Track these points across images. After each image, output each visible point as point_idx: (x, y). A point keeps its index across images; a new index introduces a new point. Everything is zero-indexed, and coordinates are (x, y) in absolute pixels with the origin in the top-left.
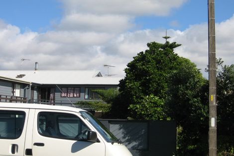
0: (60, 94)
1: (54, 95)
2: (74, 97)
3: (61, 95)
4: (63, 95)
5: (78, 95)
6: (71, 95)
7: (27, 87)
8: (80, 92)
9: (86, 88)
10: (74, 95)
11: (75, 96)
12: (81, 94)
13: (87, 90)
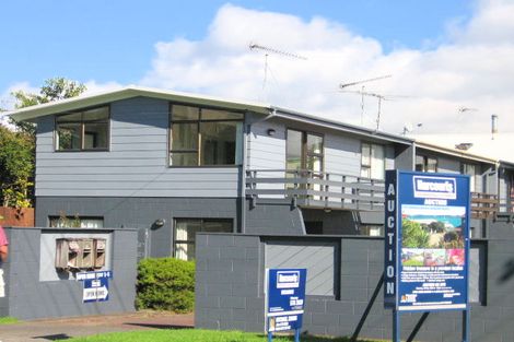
7: (490, 171)
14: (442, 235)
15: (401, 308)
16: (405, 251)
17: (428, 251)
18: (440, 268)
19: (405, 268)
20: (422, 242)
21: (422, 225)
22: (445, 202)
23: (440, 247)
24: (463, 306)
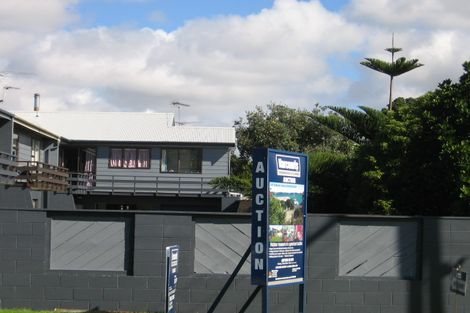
0: (107, 161)
1: (95, 163)
2: (137, 167)
3: (109, 164)
4: (114, 163)
5: (145, 164)
6: (132, 164)
7: (51, 146)
8: (150, 157)
9: (162, 148)
10: (137, 165)
11: (139, 165)
12: (153, 161)
13: (164, 152)
14: (292, 212)
15: (270, 284)
16: (271, 227)
17: (285, 227)
18: (291, 244)
19: (272, 245)
20: (281, 220)
21: (282, 202)
22: (294, 180)
23: (292, 224)
24: (301, 280)
